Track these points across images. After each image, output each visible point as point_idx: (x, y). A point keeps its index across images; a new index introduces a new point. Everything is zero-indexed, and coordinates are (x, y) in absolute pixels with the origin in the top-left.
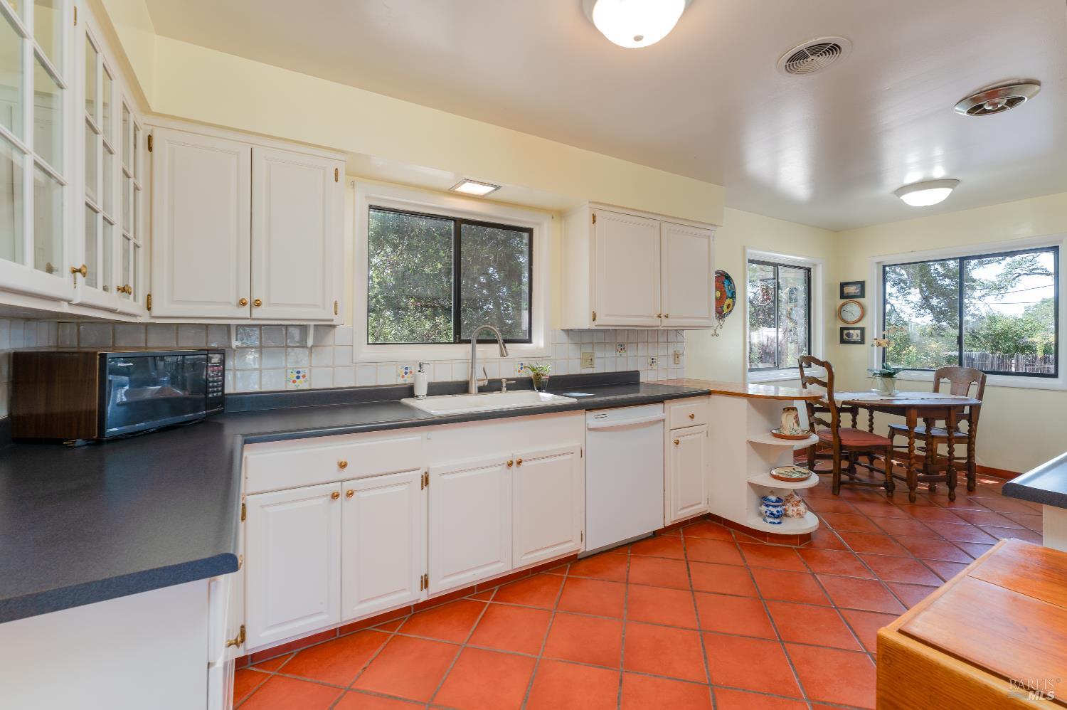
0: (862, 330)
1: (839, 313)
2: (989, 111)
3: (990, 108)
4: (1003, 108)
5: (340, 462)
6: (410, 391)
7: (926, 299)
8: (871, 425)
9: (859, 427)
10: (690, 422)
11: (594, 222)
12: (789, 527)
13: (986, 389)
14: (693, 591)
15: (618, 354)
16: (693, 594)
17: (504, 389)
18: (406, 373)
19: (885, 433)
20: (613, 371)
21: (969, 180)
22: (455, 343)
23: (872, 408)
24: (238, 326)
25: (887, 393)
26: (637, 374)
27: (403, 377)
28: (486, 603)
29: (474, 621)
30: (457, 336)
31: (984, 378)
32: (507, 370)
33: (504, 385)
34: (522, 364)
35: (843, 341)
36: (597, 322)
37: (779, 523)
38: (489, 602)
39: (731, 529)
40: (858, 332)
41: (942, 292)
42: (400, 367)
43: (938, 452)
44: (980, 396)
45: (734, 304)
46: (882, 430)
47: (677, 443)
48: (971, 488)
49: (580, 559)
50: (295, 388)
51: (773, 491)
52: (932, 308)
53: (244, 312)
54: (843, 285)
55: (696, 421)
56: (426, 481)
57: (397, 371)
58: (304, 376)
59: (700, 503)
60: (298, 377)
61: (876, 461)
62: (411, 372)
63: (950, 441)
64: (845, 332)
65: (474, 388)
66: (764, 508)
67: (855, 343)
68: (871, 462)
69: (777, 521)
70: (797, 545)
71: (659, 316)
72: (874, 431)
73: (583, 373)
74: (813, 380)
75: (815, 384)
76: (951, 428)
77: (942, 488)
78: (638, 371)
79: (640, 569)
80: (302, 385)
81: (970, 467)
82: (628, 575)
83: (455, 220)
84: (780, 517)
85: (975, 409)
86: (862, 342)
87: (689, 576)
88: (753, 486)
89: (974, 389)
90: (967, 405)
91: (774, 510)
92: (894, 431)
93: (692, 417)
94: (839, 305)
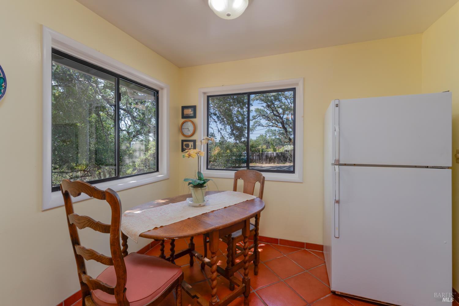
0: (195, 141)
31: (264, 180)
40: (192, 142)
54: (183, 108)
64: (184, 143)
94: (180, 123)
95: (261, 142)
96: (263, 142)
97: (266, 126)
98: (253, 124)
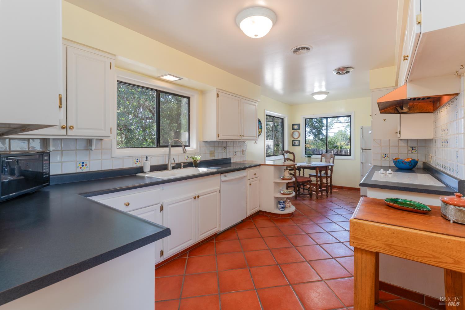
0: (299, 141)
1: (292, 135)
2: (342, 74)
3: (342, 73)
4: (344, 74)
5: (125, 203)
6: (141, 170)
7: (311, 130)
8: (303, 175)
9: (301, 175)
10: (254, 176)
11: (218, 97)
12: (287, 211)
13: (335, 160)
14: (262, 237)
15: (223, 151)
16: (263, 239)
17: (182, 167)
18: (137, 162)
19: (308, 176)
20: (222, 158)
21: (331, 92)
22: (157, 147)
23: (304, 168)
24: (54, 139)
25: (309, 163)
26: (230, 159)
27: (136, 163)
28: (186, 258)
29: (185, 266)
30: (159, 144)
31: (334, 157)
32: (181, 159)
33: (182, 165)
34: (187, 156)
35: (293, 145)
36: (219, 138)
37: (284, 210)
38: (187, 257)
39: (268, 215)
40: (298, 142)
41: (315, 128)
42: (135, 159)
43: (323, 182)
44: (333, 163)
45: (262, 131)
46: (307, 175)
47: (250, 184)
48: (331, 193)
49: (218, 235)
50: (81, 171)
51: (282, 199)
52: (313, 133)
53: (63, 132)
54: (293, 125)
55: (256, 176)
56: (162, 209)
57: (133, 161)
58: (86, 165)
59: (257, 207)
60: (83, 166)
61: (305, 187)
62: (139, 161)
63: (327, 177)
64: (294, 142)
65: (170, 167)
66: (279, 206)
67: (296, 146)
68: (304, 187)
69: (283, 209)
70: (289, 217)
71: (241, 136)
72: (305, 176)
73: (211, 159)
74: (288, 159)
75: (289, 161)
76: (326, 173)
77: (324, 193)
78: (230, 158)
79: (242, 233)
80: (85, 169)
81: (331, 186)
82: (238, 237)
83: (157, 91)
84: (284, 208)
85: (332, 166)
86: (299, 145)
87: (260, 233)
88: (275, 198)
89: (332, 160)
90: (330, 166)
91: (283, 206)
92: (310, 176)
93: (255, 174)
94: (292, 132)
95: (340, 138)
96: (343, 139)
97: (345, 123)
98: (330, 121)
